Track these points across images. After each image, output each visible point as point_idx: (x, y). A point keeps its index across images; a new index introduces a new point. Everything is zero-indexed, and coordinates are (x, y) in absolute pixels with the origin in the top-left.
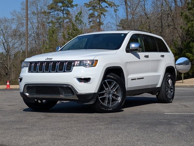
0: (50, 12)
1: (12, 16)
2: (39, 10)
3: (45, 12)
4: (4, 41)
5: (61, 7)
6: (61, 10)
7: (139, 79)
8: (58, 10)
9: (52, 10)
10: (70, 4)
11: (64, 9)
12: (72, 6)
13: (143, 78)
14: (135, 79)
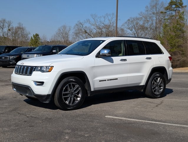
0: (166, 12)
1: (139, 15)
2: (157, 11)
3: (162, 12)
4: (135, 32)
5: (174, 8)
6: (174, 10)
7: (110, 80)
8: (171, 10)
9: (168, 11)
10: (181, 5)
11: (176, 9)
12: (183, 7)
13: (117, 79)
14: (105, 80)
